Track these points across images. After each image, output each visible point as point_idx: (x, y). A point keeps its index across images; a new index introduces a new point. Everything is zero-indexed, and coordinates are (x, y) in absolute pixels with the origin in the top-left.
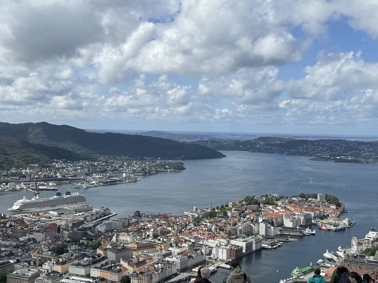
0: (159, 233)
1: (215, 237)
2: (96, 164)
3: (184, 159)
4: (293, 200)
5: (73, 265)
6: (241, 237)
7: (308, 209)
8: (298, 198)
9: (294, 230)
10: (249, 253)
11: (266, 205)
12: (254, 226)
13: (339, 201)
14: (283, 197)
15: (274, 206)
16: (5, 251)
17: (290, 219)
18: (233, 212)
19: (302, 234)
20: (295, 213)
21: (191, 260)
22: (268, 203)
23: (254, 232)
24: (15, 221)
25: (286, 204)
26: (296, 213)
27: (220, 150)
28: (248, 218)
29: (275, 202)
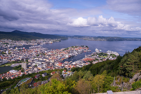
1: (66, 53)
5: (40, 58)
6: (71, 53)
9: (80, 52)
12: (73, 51)
21: (62, 57)
22: (76, 47)
25: (79, 48)
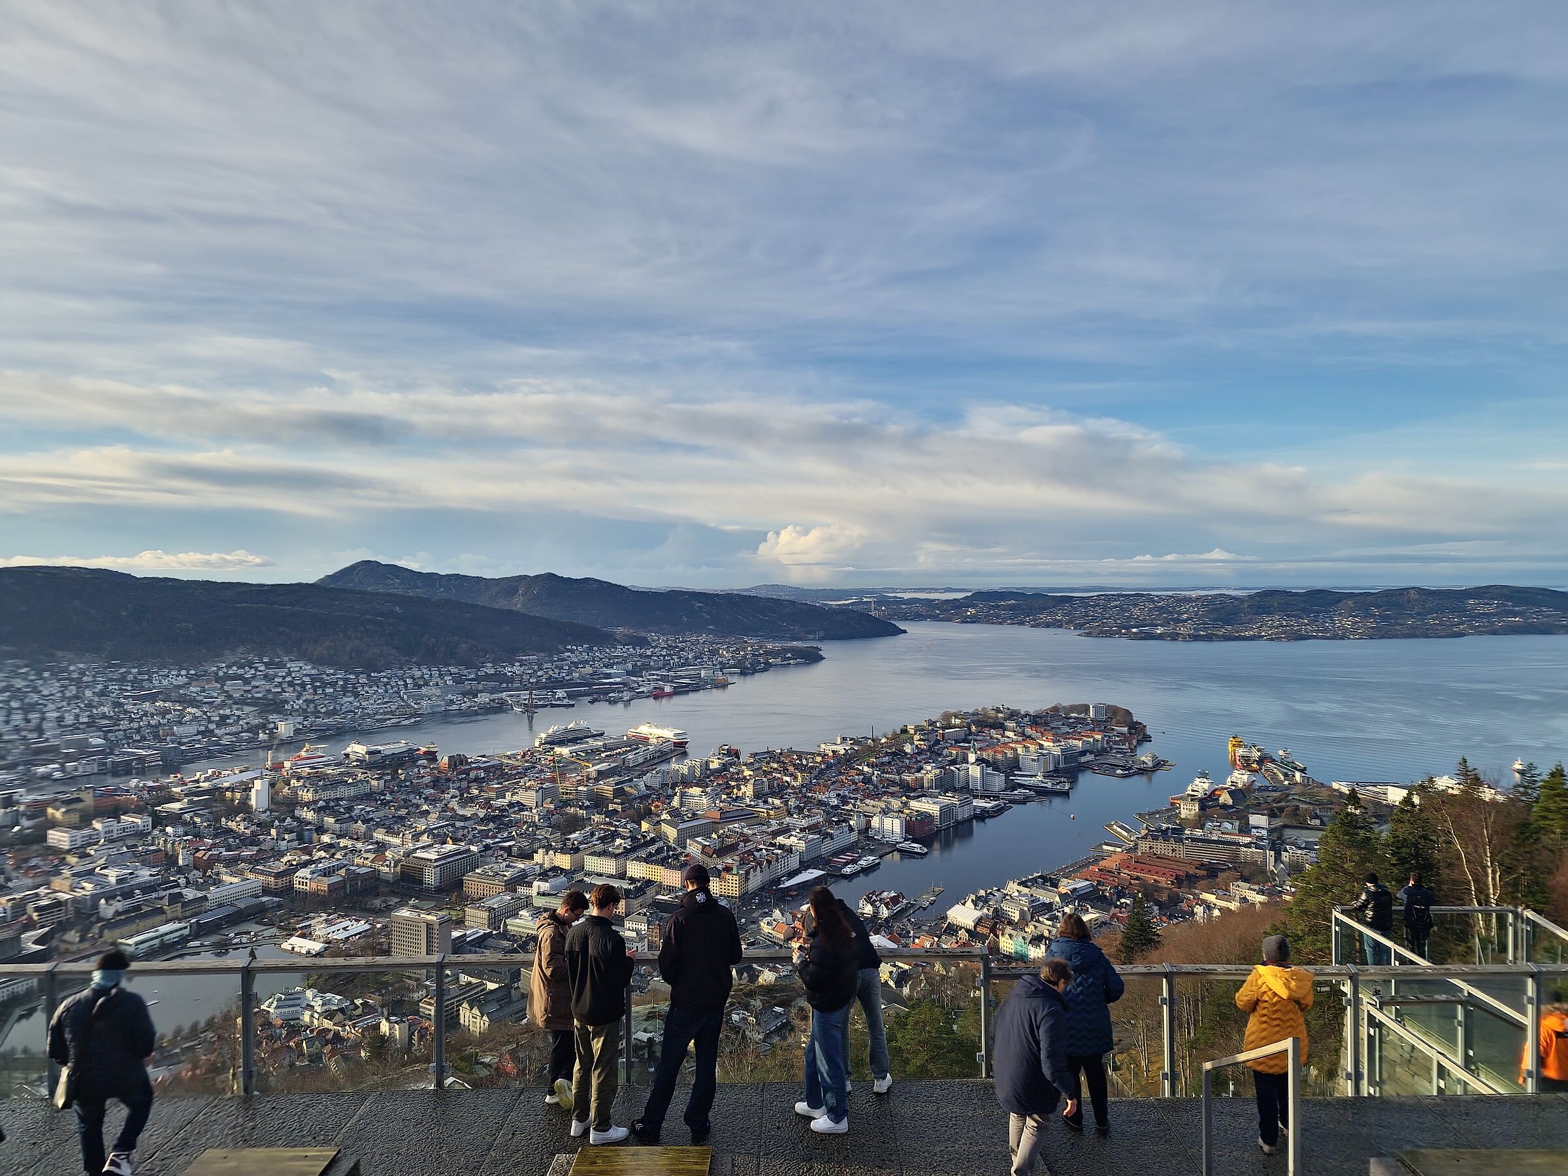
0: (766, 790)
1: (878, 794)
2: (649, 653)
3: (821, 639)
5: (593, 854)
6: (931, 793)
7: (1071, 736)
8: (1051, 713)
10: (946, 827)
11: (984, 728)
12: (957, 771)
13: (1134, 718)
14: (1019, 711)
15: (1000, 729)
16: (464, 828)
17: (1032, 757)
20: (1043, 743)
21: (828, 841)
22: (989, 725)
23: (956, 784)
24: (485, 769)
26: (1046, 744)
27: (896, 620)
28: (947, 756)
29: (1002, 721)
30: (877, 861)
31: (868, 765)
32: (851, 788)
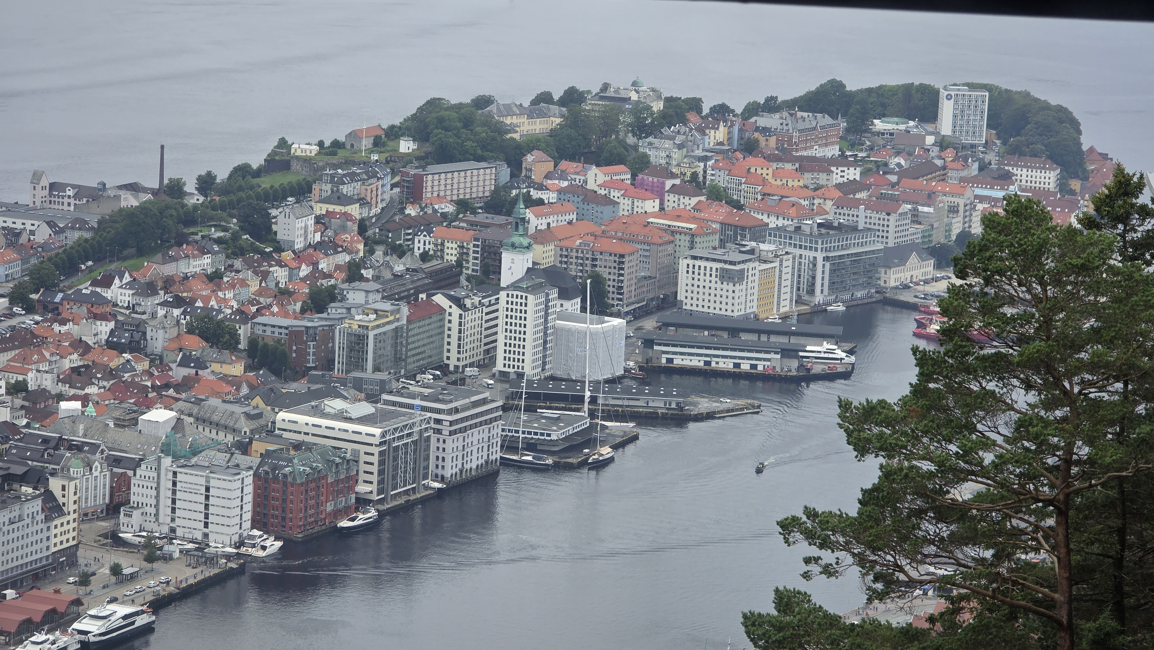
1: (167, 386)
4: (765, 131)
6: (358, 385)
7: (862, 195)
8: (800, 114)
9: (744, 337)
10: (401, 501)
11: (564, 165)
12: (456, 311)
13: (1083, 139)
14: (695, 104)
15: (622, 168)
17: (719, 265)
18: (321, 209)
19: (794, 364)
20: (765, 218)
22: (579, 148)
23: (454, 355)
25: (704, 159)
26: (773, 222)
28: (425, 257)
29: (631, 140)
30: (141, 621)
31: (130, 285)
32: (67, 364)
